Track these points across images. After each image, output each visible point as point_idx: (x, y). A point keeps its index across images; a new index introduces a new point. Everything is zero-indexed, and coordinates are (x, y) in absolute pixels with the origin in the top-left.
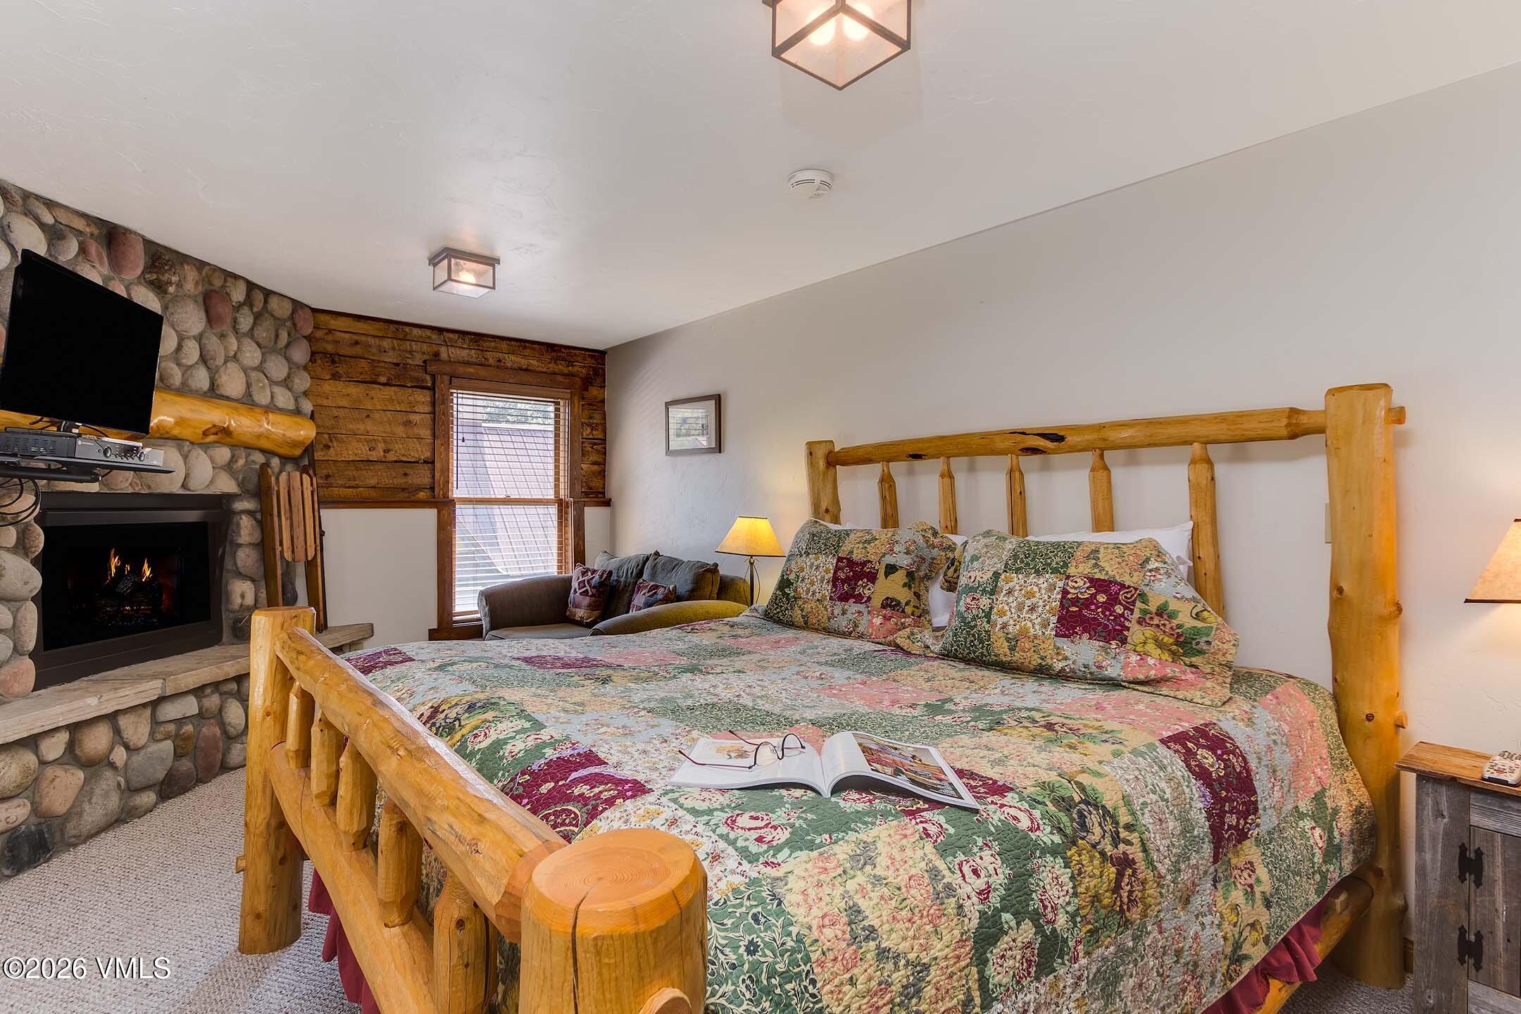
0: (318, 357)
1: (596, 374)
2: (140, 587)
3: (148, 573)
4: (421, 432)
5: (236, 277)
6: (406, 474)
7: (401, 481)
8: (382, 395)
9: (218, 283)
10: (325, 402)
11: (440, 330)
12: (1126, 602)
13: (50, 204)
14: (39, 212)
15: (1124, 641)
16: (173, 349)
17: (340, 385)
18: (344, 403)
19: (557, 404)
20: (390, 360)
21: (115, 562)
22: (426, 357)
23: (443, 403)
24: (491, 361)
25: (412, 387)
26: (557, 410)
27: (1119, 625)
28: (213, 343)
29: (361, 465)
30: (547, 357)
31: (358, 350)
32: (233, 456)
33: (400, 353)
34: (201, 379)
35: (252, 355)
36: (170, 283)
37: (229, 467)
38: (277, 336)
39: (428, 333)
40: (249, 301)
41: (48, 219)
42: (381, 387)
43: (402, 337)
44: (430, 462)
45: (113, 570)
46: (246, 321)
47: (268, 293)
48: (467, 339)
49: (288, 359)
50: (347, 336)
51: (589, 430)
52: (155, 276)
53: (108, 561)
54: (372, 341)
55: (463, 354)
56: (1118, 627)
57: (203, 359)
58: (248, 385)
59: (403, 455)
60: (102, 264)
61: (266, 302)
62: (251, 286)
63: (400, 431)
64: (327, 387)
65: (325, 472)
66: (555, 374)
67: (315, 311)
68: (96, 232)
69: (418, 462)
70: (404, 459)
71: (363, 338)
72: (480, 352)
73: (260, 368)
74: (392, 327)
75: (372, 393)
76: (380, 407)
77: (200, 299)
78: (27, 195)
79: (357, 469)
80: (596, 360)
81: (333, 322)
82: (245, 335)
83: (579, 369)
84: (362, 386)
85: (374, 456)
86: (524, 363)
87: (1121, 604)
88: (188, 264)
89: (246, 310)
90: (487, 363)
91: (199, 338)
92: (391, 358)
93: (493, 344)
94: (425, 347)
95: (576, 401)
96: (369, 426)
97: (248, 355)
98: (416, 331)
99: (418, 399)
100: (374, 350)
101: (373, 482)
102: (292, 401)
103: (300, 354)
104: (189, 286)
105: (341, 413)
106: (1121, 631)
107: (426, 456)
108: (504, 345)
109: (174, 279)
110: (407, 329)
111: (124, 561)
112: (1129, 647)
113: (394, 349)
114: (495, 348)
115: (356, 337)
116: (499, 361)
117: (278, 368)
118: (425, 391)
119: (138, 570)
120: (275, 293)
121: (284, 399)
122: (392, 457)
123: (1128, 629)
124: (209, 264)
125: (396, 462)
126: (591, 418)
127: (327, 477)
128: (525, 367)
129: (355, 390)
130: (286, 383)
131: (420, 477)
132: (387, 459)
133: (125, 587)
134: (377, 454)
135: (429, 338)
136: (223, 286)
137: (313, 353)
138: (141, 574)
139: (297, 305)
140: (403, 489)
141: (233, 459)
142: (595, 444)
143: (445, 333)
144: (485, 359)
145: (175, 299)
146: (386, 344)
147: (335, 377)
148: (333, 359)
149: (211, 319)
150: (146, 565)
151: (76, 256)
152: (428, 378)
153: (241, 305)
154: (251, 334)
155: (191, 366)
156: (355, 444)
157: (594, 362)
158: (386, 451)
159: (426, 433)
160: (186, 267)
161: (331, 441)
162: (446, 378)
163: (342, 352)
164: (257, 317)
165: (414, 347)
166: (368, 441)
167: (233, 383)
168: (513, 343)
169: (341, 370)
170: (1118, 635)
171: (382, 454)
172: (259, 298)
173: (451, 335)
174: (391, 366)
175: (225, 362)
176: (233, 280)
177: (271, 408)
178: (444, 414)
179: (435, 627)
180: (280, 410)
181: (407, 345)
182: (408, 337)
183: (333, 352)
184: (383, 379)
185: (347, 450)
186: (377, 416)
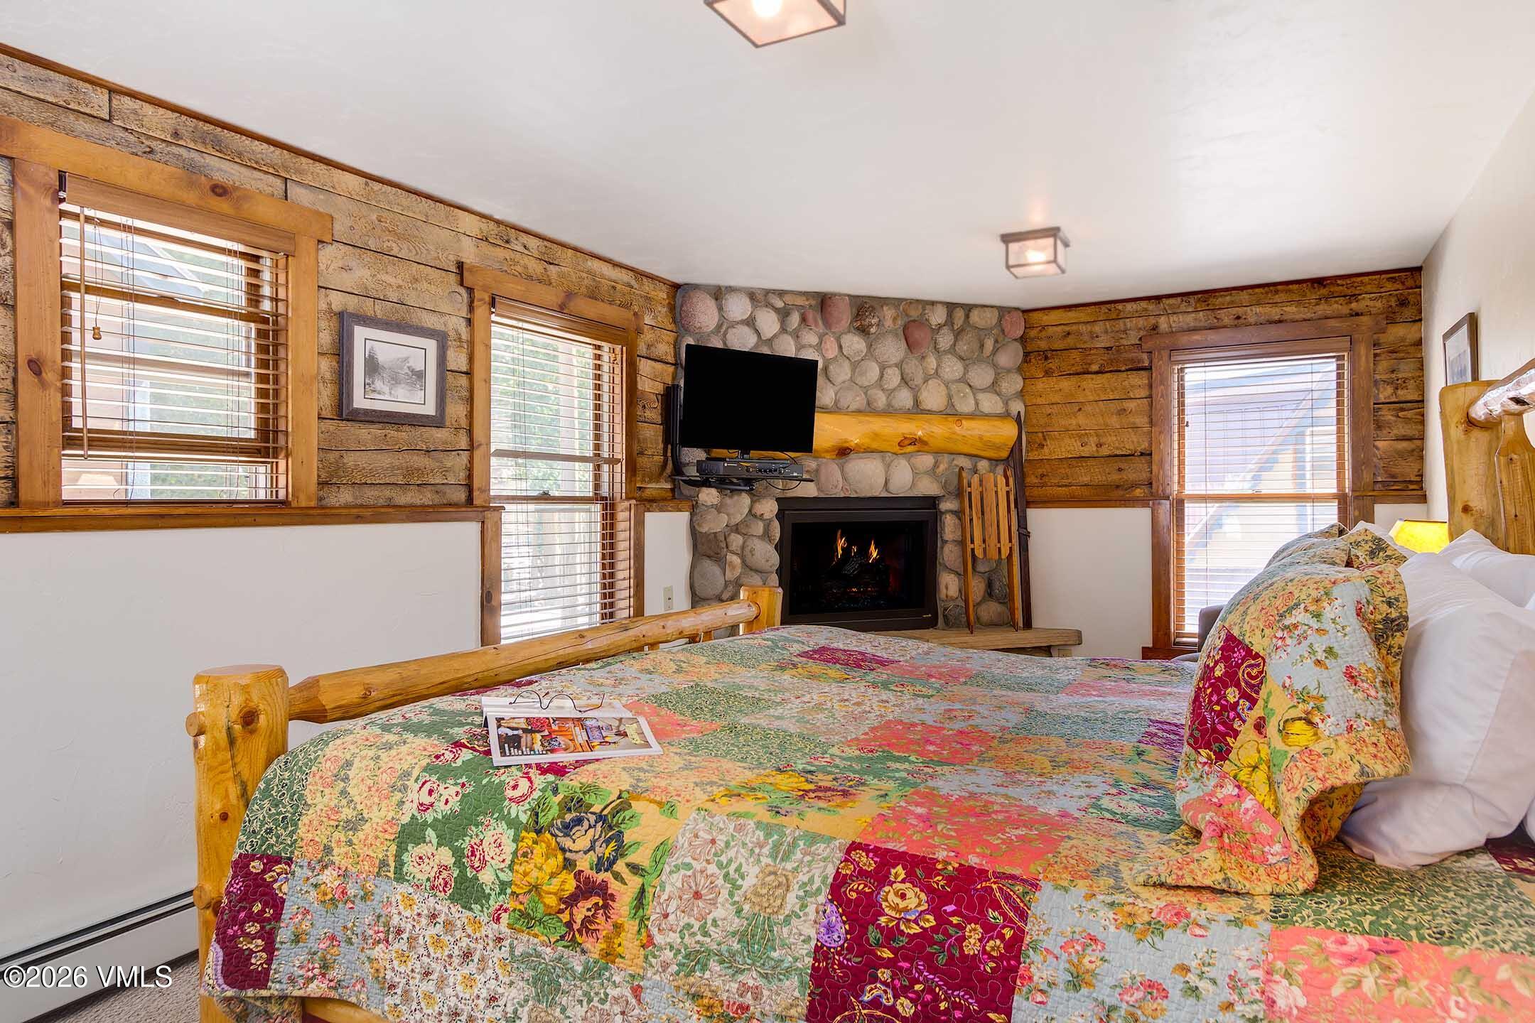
0: (1032, 356)
1: (1403, 303)
2: (866, 568)
3: (875, 555)
4: (1137, 420)
5: (933, 303)
6: (1120, 470)
7: (1115, 477)
8: (1092, 384)
9: (914, 314)
10: (1039, 401)
11: (1158, 298)
12: (1246, 683)
13: (781, 293)
14: (773, 301)
15: (1222, 756)
16: (876, 378)
17: (1052, 382)
18: (1057, 398)
19: (1339, 358)
20: (1103, 345)
21: (841, 543)
22: (1142, 333)
23: (1162, 383)
24: (1226, 321)
25: (1127, 370)
26: (1340, 367)
27: (1224, 723)
28: (913, 367)
29: (1074, 462)
30: (1312, 296)
31: (1070, 341)
32: (936, 462)
33: (1112, 335)
34: (904, 399)
35: (952, 368)
36: (872, 325)
37: (932, 472)
38: (982, 346)
39: (1144, 304)
40: (950, 321)
41: (780, 304)
42: (1094, 376)
43: (1114, 317)
44: (1147, 454)
45: (840, 552)
46: (945, 340)
47: (968, 308)
48: (1192, 301)
49: (995, 366)
50: (1060, 328)
51: (1390, 390)
52: (859, 323)
53: (835, 541)
54: (1083, 328)
55: (1189, 320)
56: (1220, 727)
57: (904, 381)
58: (950, 397)
59: (1117, 448)
60: (816, 325)
61: (967, 316)
62: (951, 307)
63: (1114, 421)
64: (1040, 385)
65: (1040, 471)
66: (1327, 318)
67: (1025, 312)
68: (813, 303)
69: (1133, 455)
70: (1118, 452)
71: (1074, 327)
72: (1209, 312)
73: (963, 380)
74: (1104, 309)
75: (1084, 384)
76: (1091, 398)
77: (900, 332)
78: (768, 292)
79: (1070, 466)
80: (1403, 283)
81: (1045, 318)
82: (946, 352)
83: (1371, 303)
84: (1074, 379)
85: (1086, 451)
86: (1275, 313)
87: (1238, 685)
88: (887, 305)
89: (945, 330)
90: (1220, 324)
91: (899, 365)
92: (1103, 342)
93: (1228, 298)
94: (1141, 322)
95: (1363, 351)
96: (1081, 420)
97: (947, 370)
98: (1129, 306)
99: (1133, 383)
100: (1086, 338)
101: (1086, 479)
102: (1000, 404)
103: (1010, 356)
104: (888, 323)
105: (1055, 409)
106: (1224, 735)
107: (1143, 447)
108: (1244, 296)
109: (874, 321)
110: (1120, 307)
111: (850, 542)
112: (1227, 767)
113: (1106, 332)
114: (1232, 302)
115: (1067, 328)
116: (1238, 318)
117: (983, 376)
118: (1142, 372)
119: (864, 552)
120: (976, 306)
121: (990, 403)
122: (1105, 451)
123: (1236, 734)
124: (906, 300)
125: (1110, 456)
126: (1393, 372)
127: (1042, 476)
128: (1276, 318)
129: (1066, 384)
130: (994, 388)
131: (1135, 471)
132: (1101, 454)
133: (851, 569)
134: (1090, 449)
135: (1146, 310)
136: (922, 314)
137: (1027, 355)
138: (868, 556)
139: (1003, 311)
140: (1118, 487)
141: (936, 465)
142: (1402, 410)
143: (1164, 300)
144: (1218, 319)
145: (879, 336)
146: (1098, 328)
147: (1048, 373)
148: (1046, 356)
149: (911, 345)
150: (873, 547)
151: (799, 325)
152: (1145, 356)
153: (940, 327)
154: (952, 350)
155: (894, 390)
156: (1067, 441)
157: (1400, 286)
158: (1100, 445)
159: (1142, 421)
160: (885, 308)
161: (1045, 439)
162: (1165, 354)
163: (1056, 346)
164: (958, 334)
165: (1129, 325)
166: (1080, 437)
167: (933, 397)
168: (1257, 290)
169: (1053, 364)
170: (1216, 740)
171: (1095, 449)
172: (959, 315)
173: (1171, 301)
174: (1102, 351)
175: (926, 381)
176: (930, 307)
177: (975, 415)
178: (1162, 396)
179: (1151, 645)
180: (987, 415)
181: (1121, 324)
182: (1122, 315)
183: (1046, 348)
184: (1095, 368)
185: (1060, 447)
186: (1088, 408)
